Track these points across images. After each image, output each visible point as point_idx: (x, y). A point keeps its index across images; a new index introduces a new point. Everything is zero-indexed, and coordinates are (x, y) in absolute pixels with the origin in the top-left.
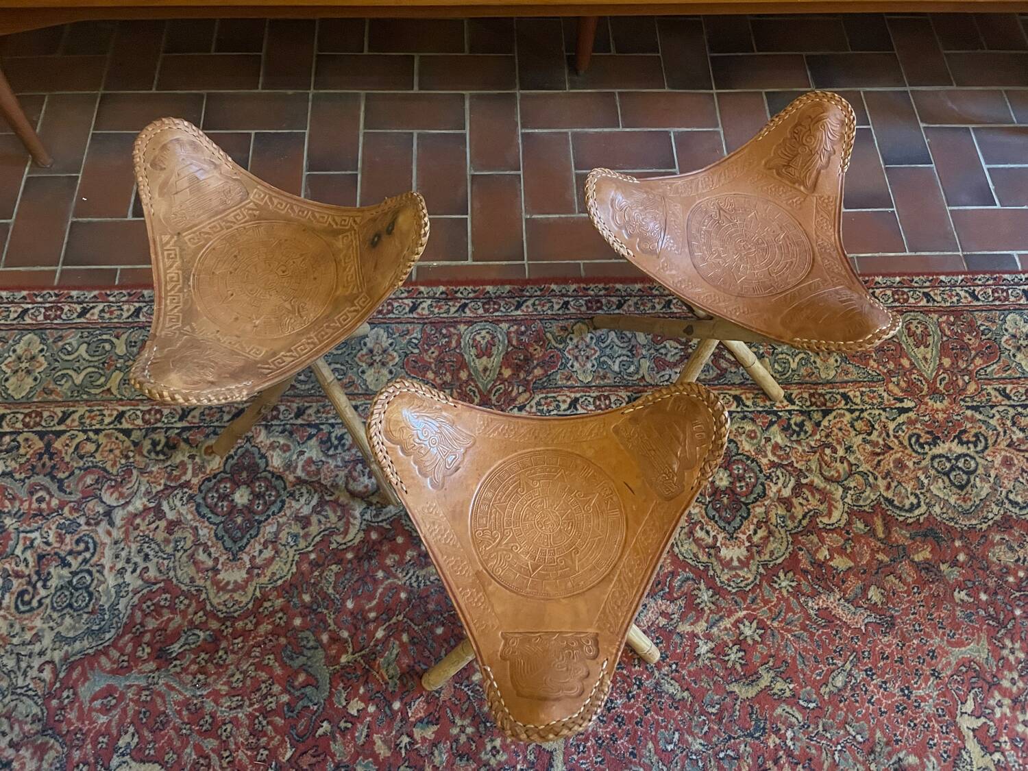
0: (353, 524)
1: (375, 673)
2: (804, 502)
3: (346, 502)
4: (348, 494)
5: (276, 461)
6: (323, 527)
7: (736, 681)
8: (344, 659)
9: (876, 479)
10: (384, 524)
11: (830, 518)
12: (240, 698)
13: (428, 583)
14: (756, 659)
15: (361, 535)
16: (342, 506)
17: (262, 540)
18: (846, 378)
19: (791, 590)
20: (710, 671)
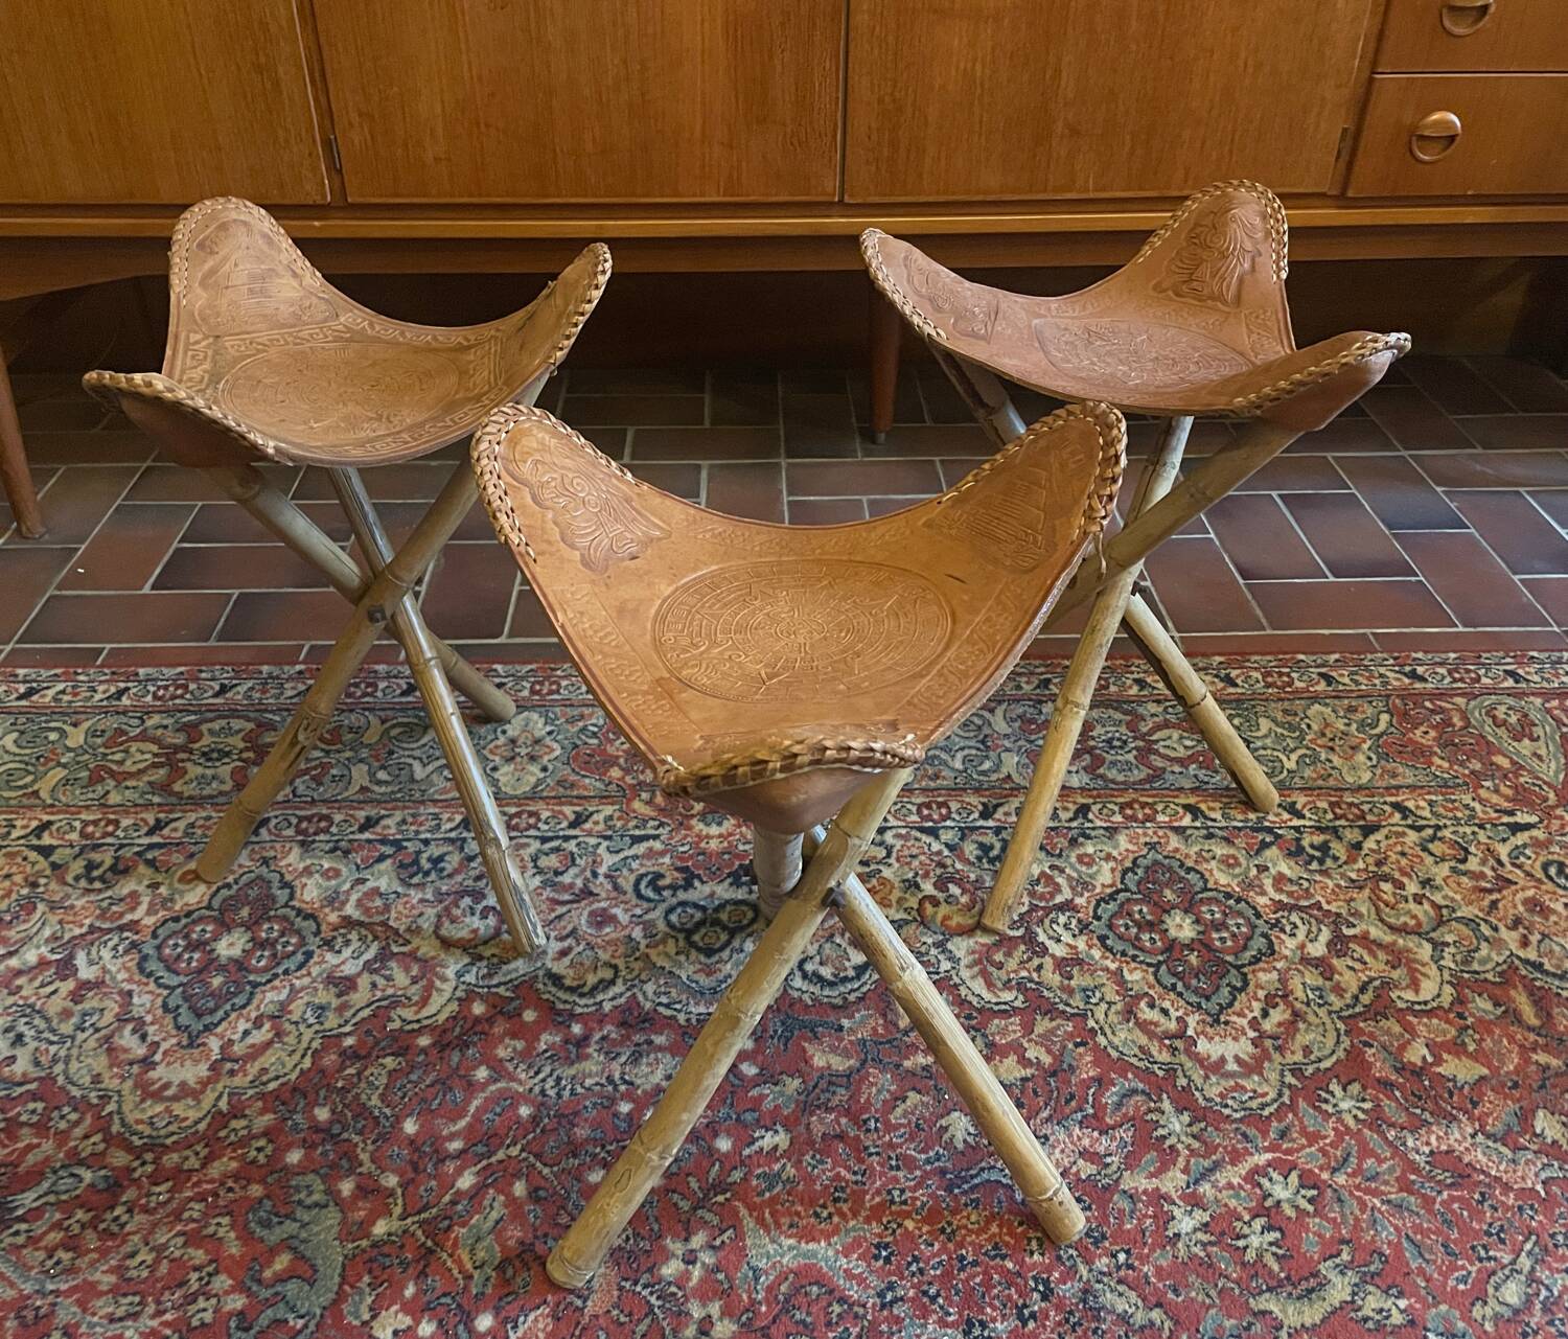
0: (439, 990)
1: (445, 1256)
2: (1357, 966)
3: (432, 954)
4: (437, 943)
5: (311, 892)
6: (379, 994)
7: (1270, 1290)
8: (380, 1228)
9: (1496, 929)
10: (501, 990)
11: (1417, 992)
12: (137, 1299)
13: (579, 1090)
14: (1310, 1246)
15: (454, 1006)
16: (424, 962)
17: (254, 1015)
18: (1393, 782)
19: (1361, 1116)
20: (1207, 1268)
